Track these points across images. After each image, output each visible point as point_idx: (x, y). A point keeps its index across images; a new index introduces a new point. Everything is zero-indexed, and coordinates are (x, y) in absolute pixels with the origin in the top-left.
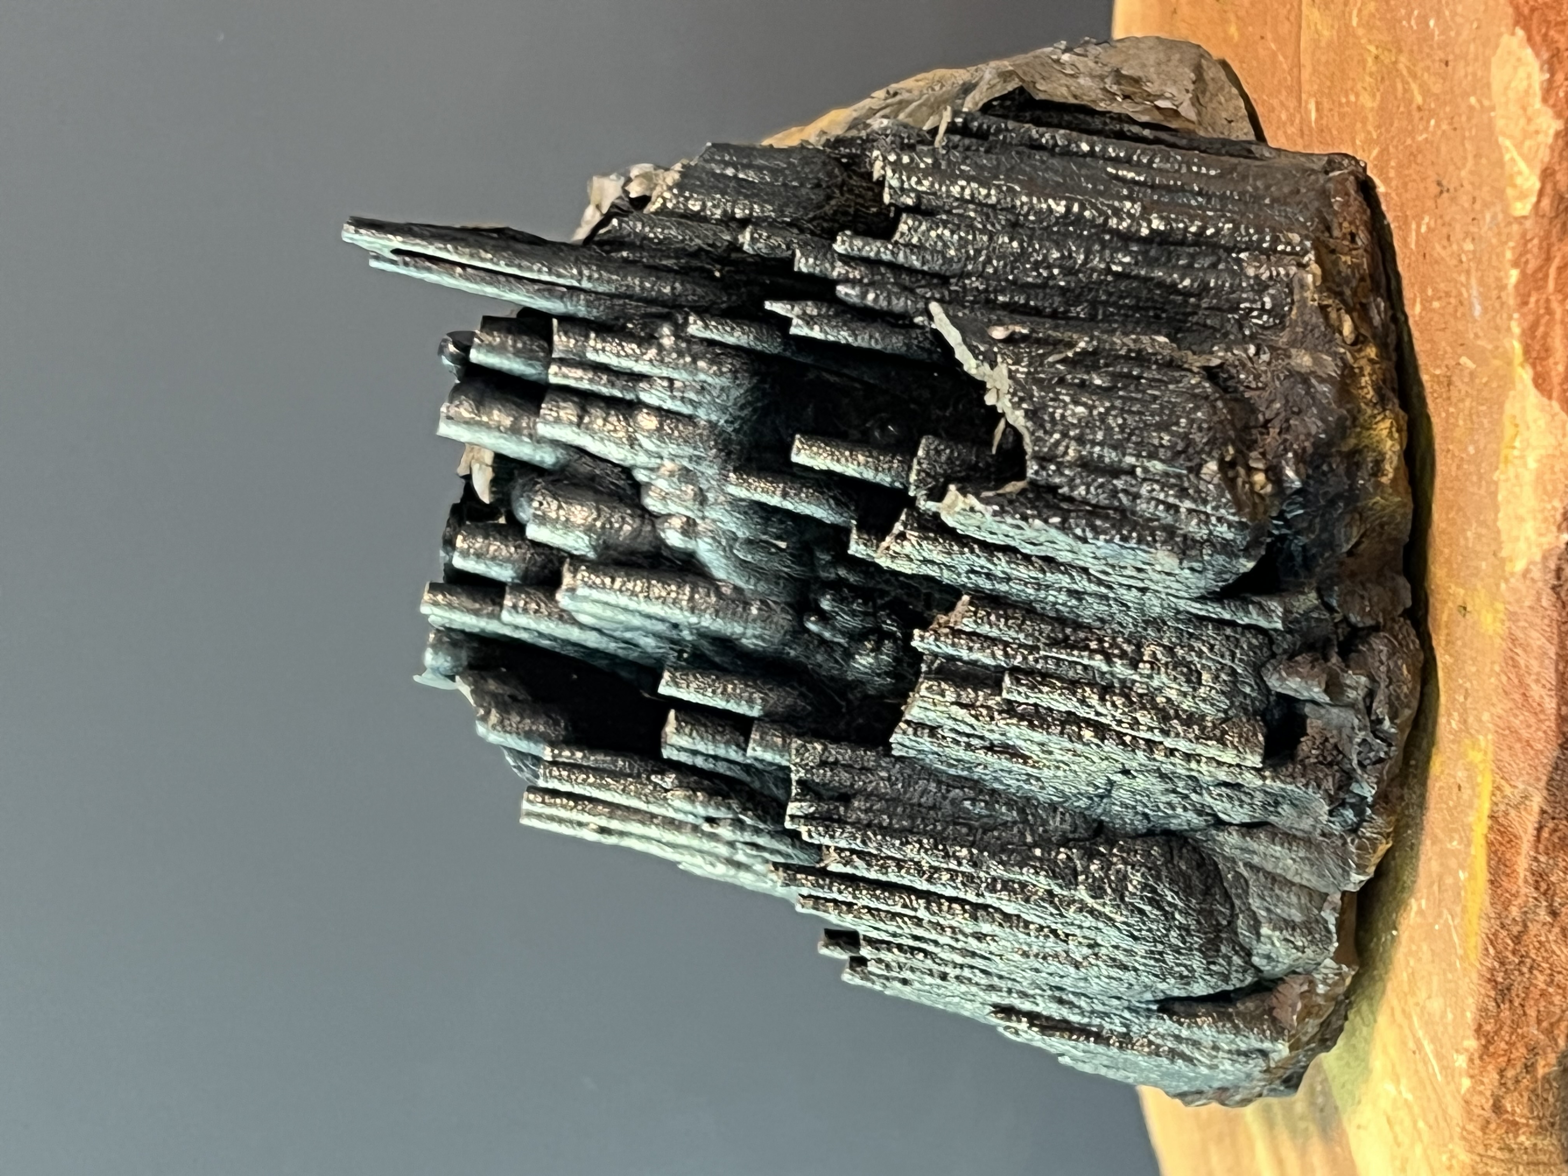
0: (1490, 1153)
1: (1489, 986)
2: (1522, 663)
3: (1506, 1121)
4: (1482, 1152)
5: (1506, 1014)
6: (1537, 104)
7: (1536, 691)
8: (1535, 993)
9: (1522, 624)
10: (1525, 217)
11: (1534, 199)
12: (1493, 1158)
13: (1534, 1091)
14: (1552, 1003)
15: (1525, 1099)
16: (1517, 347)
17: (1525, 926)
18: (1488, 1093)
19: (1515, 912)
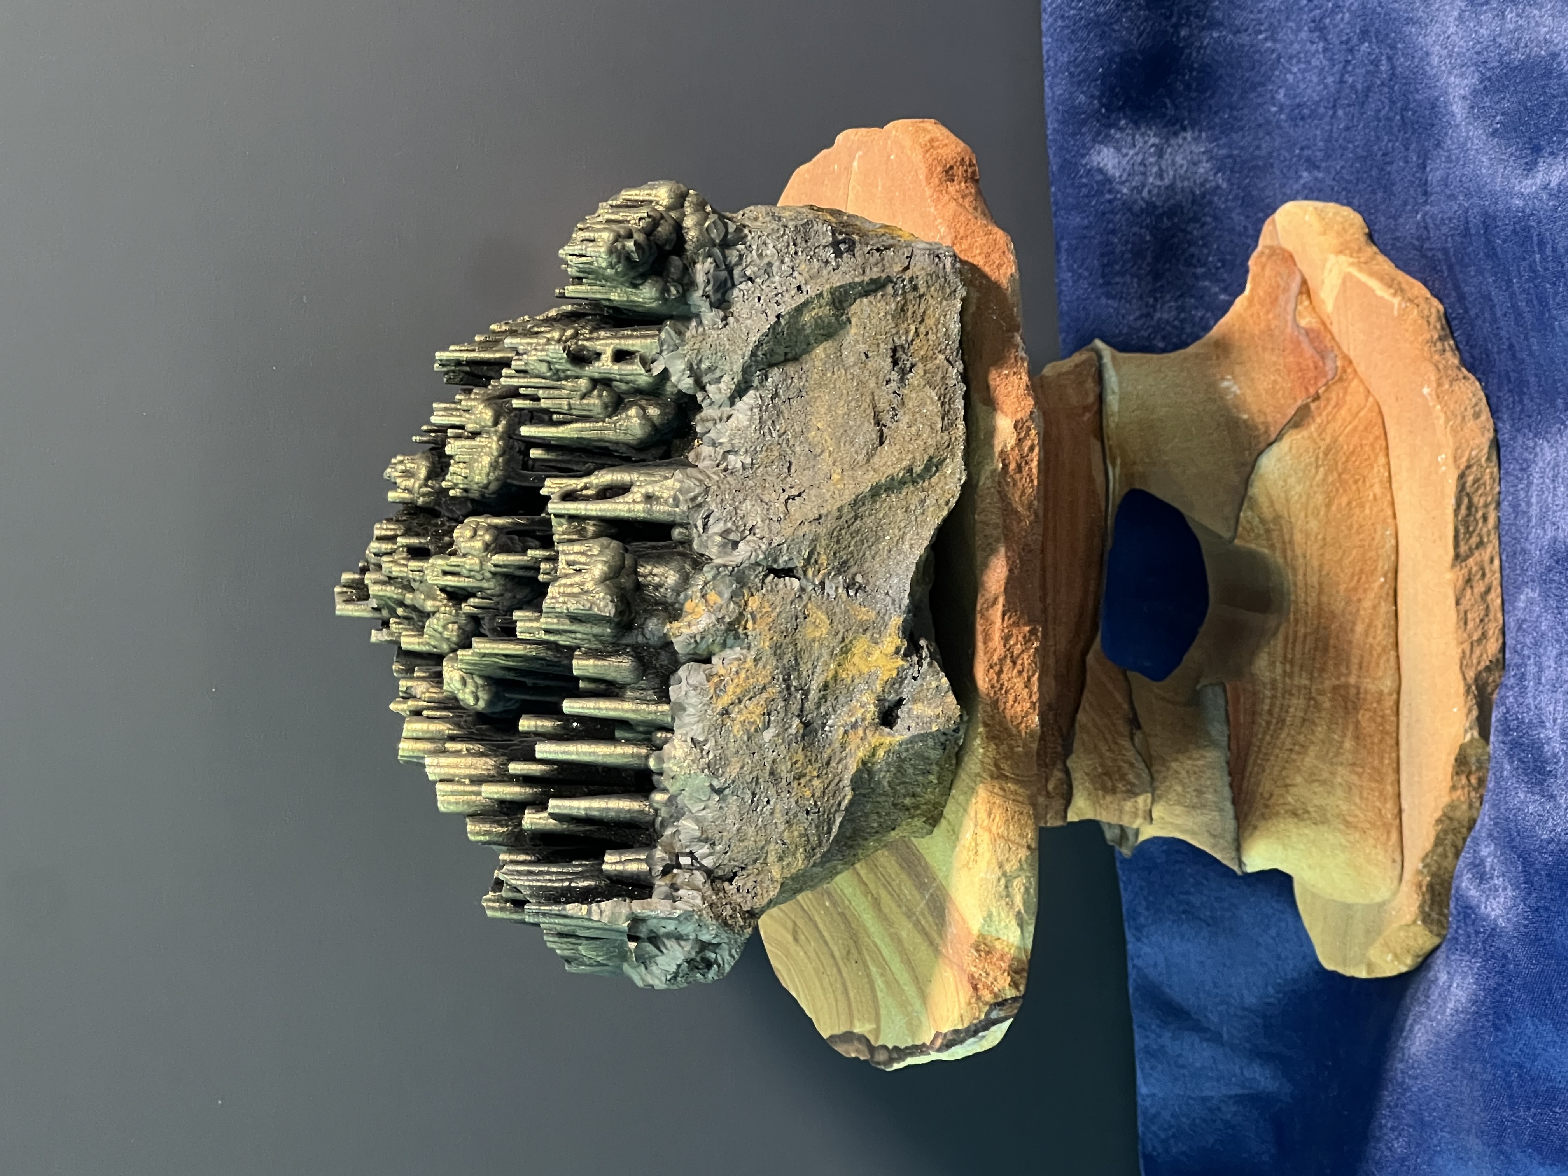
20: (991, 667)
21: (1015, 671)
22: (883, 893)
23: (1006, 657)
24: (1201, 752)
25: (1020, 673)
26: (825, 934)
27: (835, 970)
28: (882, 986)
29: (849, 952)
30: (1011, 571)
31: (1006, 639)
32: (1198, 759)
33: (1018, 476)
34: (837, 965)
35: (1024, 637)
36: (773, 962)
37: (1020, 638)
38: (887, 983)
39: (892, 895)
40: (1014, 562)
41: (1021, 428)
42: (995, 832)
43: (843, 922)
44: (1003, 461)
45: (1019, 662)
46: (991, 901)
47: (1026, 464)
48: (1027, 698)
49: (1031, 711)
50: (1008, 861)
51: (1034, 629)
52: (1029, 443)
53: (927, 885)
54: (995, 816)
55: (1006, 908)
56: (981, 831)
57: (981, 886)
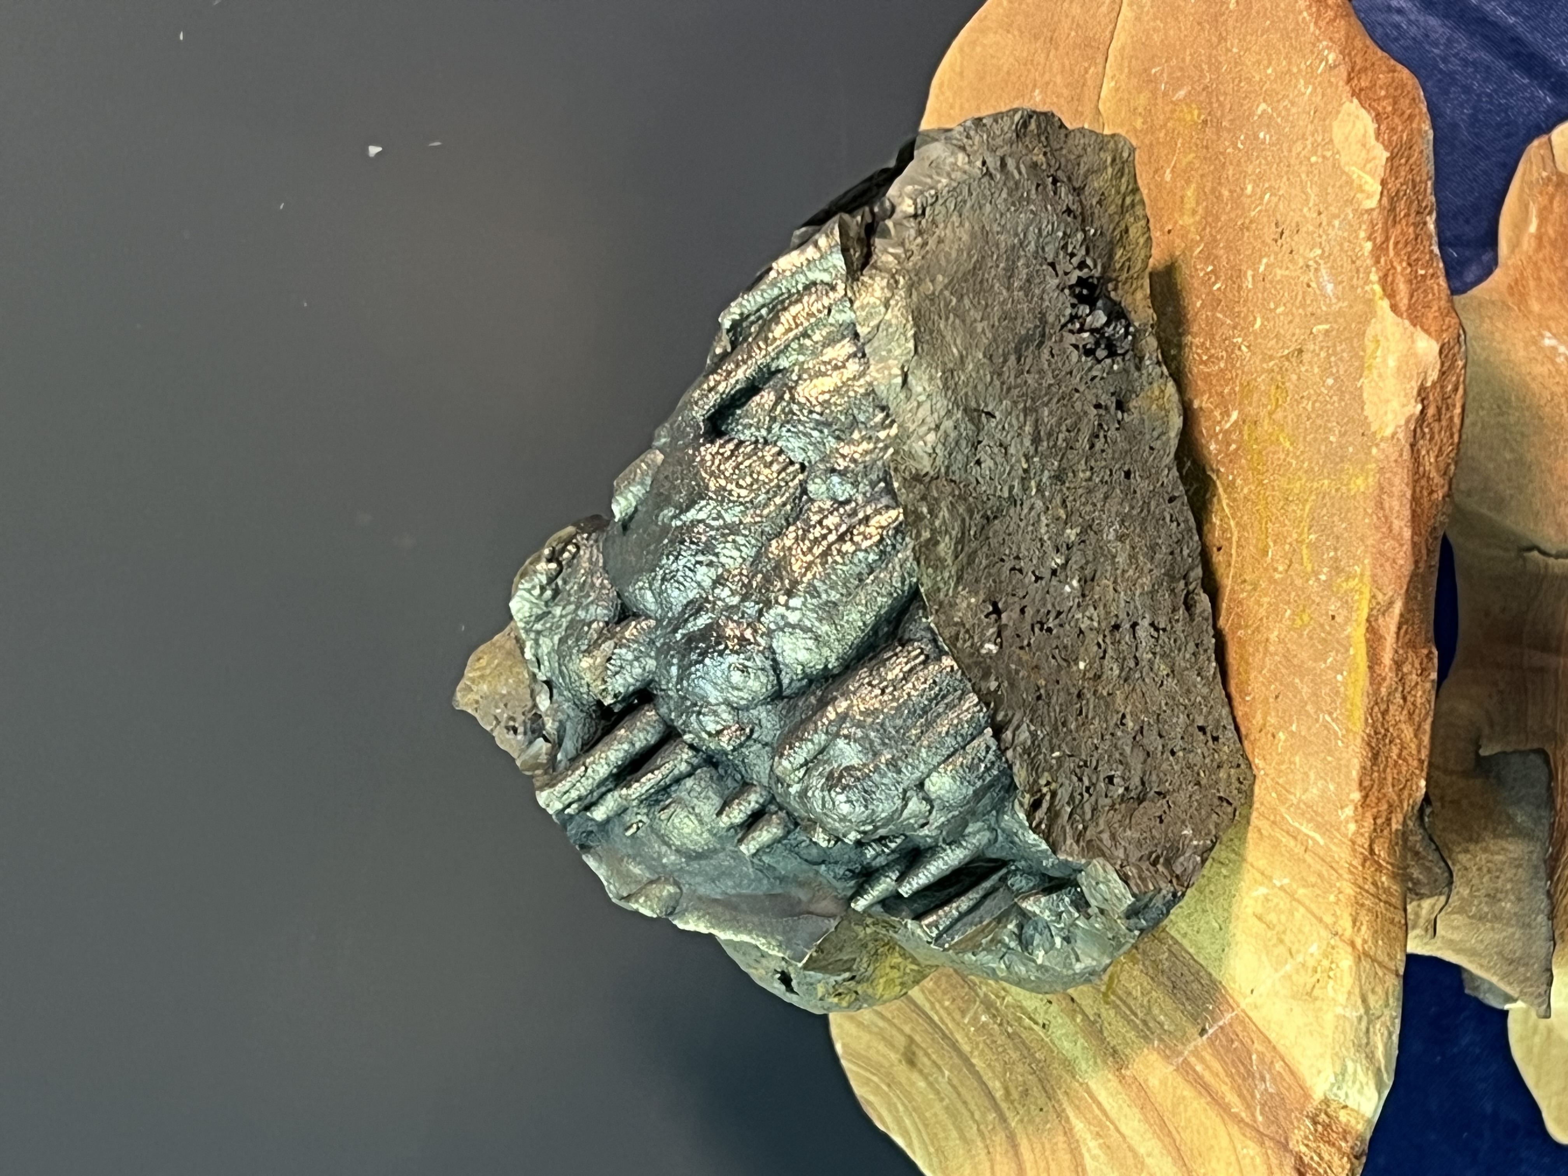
0: (1366, 887)
1: (1368, 749)
2: (1387, 506)
3: (1375, 861)
4: (1361, 884)
5: (1376, 774)
6: (1372, 141)
7: (1397, 524)
8: (1391, 762)
9: (1387, 475)
10: (1372, 210)
11: (1378, 197)
12: (1367, 891)
13: (1391, 841)
14: (1400, 773)
15: (1386, 845)
16: (1377, 288)
17: (1388, 706)
18: (1367, 835)
19: (1384, 691)
20: (1377, 704)
21: (1405, 712)
22: (1109, 1014)
23: (1396, 689)
24: (1503, 843)
25: (1411, 714)
26: (974, 1061)
27: (992, 1116)
28: (1096, 1151)
29: (1026, 1093)
30: (1416, 562)
31: (1398, 665)
32: (1498, 853)
33: (1436, 426)
34: (996, 1107)
35: (1421, 664)
36: (859, 1090)
37: (1417, 665)
38: (1107, 1147)
39: (1130, 1021)
40: (1420, 551)
41: (1446, 356)
42: (1360, 948)
43: (1016, 1048)
44: (1422, 401)
45: (1410, 699)
46: (1348, 1050)
47: (1448, 409)
48: (1414, 752)
49: (1417, 772)
50: (1373, 991)
51: (1430, 652)
52: (1454, 379)
53: (1212, 1012)
54: (1362, 924)
55: (1364, 1062)
56: (1340, 944)
57: (1336, 1027)
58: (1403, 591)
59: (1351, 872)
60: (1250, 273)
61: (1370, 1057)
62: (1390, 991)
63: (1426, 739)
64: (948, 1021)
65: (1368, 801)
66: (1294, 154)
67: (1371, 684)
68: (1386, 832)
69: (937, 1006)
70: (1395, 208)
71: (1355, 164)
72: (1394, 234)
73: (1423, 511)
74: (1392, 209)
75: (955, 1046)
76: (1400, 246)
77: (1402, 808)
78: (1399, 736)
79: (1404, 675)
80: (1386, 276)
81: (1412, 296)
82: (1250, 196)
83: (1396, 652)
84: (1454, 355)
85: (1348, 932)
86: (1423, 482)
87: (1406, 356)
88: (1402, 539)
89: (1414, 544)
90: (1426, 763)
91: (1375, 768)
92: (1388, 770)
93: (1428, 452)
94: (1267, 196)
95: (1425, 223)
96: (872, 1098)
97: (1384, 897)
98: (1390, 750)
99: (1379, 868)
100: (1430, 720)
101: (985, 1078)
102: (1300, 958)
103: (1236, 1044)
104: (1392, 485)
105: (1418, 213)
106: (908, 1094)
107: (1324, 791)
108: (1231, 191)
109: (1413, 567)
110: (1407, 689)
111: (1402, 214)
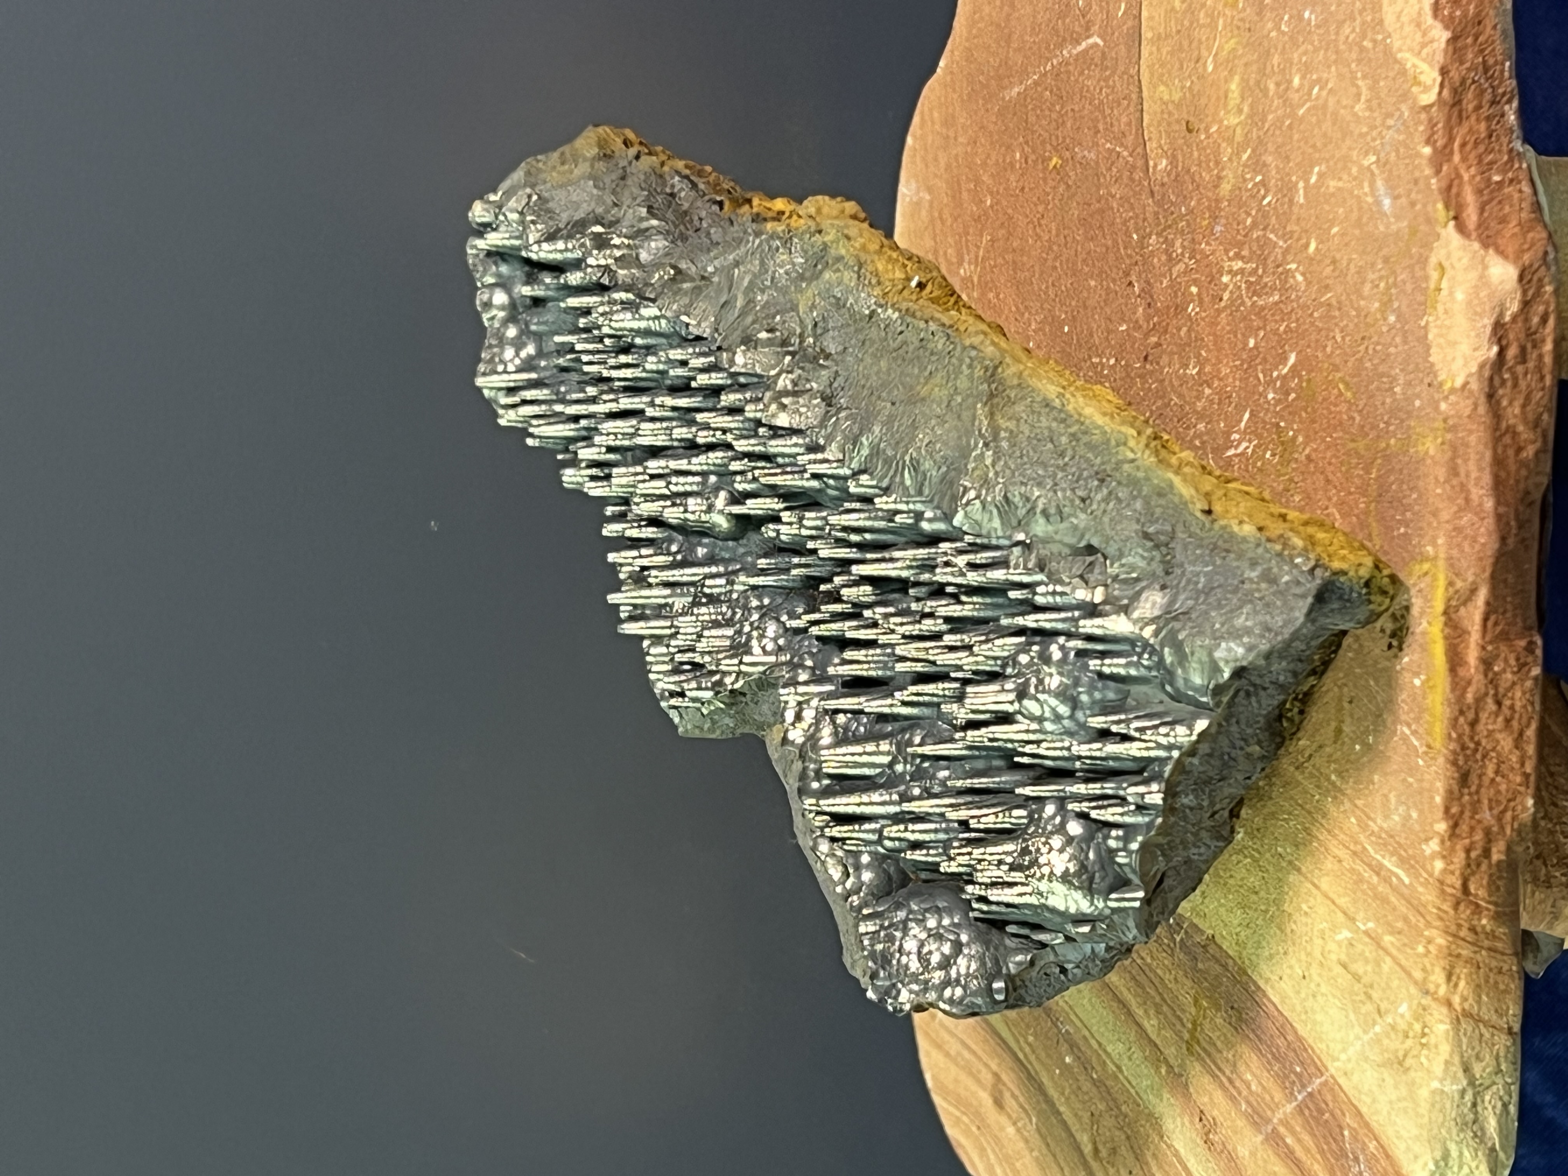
0: (1462, 934)
1: (1453, 769)
2: (1462, 471)
3: (1471, 902)
4: (1455, 931)
5: (1467, 798)
6: (1429, 20)
7: (1475, 493)
8: (1486, 781)
9: (1460, 435)
10: (1431, 106)
11: (1436, 89)
12: (1463, 939)
13: (1491, 875)
14: (1498, 792)
15: (1485, 882)
16: (1439, 206)
17: (1477, 714)
18: (1457, 873)
19: (1470, 697)
21: (1500, 719)
22: (1193, 1066)
23: (1486, 694)
25: (1508, 721)
26: (1062, 1109)
29: (1114, 1151)
30: (1503, 539)
31: (1487, 663)
33: (1520, 369)
34: (1085, 1165)
35: (1518, 659)
36: (951, 1131)
37: (1513, 662)
39: (1216, 1078)
40: (1508, 523)
41: (1529, 281)
42: (1458, 1008)
43: (1102, 1098)
44: (1499, 341)
45: (1507, 703)
46: (1449, 1131)
47: (1534, 346)
48: (1517, 766)
49: (1522, 789)
50: (1478, 1058)
51: (1531, 643)
52: (1541, 309)
53: (1299, 1076)
54: (1459, 978)
55: (1471, 1142)
56: (1434, 1005)
57: (1433, 1105)
58: (1487, 574)
59: (1441, 919)
60: (1301, 185)
61: (1480, 1136)
62: (1502, 1054)
63: (1531, 750)
64: (1032, 1058)
65: (1458, 831)
66: (1342, 38)
67: (1453, 690)
68: (1484, 867)
69: (1022, 1040)
70: (1459, 102)
71: (1411, 50)
72: (1460, 133)
73: (1508, 474)
74: (1457, 103)
75: (1041, 1089)
76: (1468, 147)
77: (1505, 834)
78: (1494, 749)
79: (1496, 674)
80: (1449, 187)
81: (1482, 210)
82: (1298, 91)
83: (1483, 648)
84: (1540, 280)
85: (1442, 991)
86: (1507, 439)
87: (1476, 286)
88: (1482, 511)
89: (1499, 517)
90: (1532, 779)
91: (1466, 791)
92: (1483, 790)
93: (1511, 403)
94: (1316, 90)
95: (1503, 115)
96: (963, 1140)
97: (1486, 943)
98: (1484, 766)
99: (1477, 909)
100: (1534, 726)
101: (1073, 1130)
102: (1389, 1020)
103: (1327, 1115)
104: (1467, 445)
105: (1493, 103)
106: (997, 1140)
107: (1407, 818)
108: (1278, 84)
109: (1496, 546)
110: (1501, 690)
111: (1471, 107)
